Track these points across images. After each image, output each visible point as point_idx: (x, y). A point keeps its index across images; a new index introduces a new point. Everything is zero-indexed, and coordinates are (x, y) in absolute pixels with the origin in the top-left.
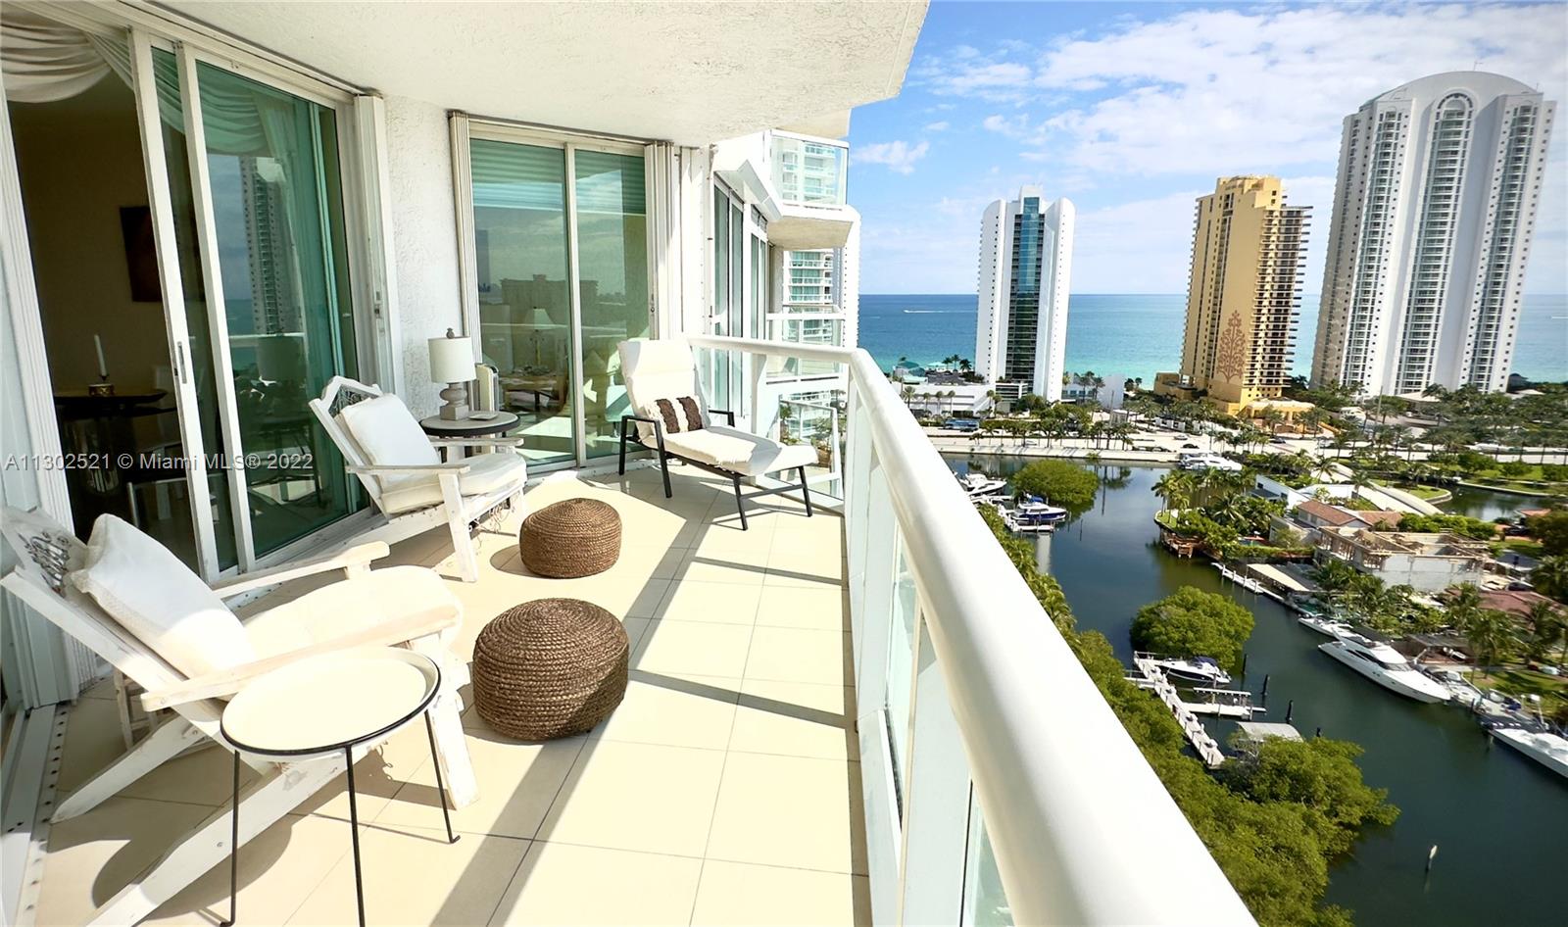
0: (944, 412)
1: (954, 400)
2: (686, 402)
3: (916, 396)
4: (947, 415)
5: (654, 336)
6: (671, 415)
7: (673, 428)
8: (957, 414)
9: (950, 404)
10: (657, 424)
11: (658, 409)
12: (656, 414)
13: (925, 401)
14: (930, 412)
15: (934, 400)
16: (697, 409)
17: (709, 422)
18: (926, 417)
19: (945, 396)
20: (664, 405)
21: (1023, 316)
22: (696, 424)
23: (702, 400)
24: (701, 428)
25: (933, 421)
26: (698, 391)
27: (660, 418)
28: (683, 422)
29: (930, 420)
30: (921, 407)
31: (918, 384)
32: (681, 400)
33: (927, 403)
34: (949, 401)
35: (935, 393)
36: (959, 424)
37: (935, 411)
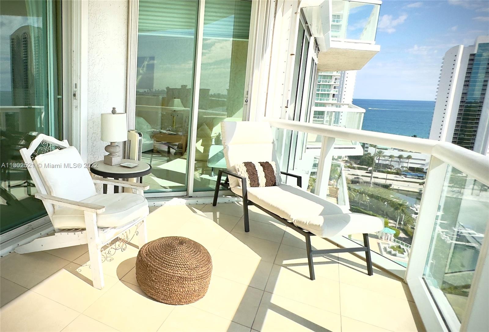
0: (402, 167)
1: (411, 161)
2: (266, 166)
3: (384, 156)
4: (405, 169)
5: (246, 118)
6: (254, 174)
7: (255, 183)
8: (412, 169)
9: (408, 163)
10: (244, 180)
11: (245, 169)
12: (243, 173)
13: (390, 159)
14: (393, 166)
15: (398, 160)
16: (273, 171)
17: (281, 180)
18: (390, 168)
19: (405, 158)
20: (249, 166)
21: (469, 115)
22: (272, 182)
23: (277, 165)
24: (275, 185)
25: (395, 171)
26: (274, 159)
27: (245, 175)
28: (262, 179)
29: (392, 171)
30: (387, 162)
31: (386, 149)
32: (262, 164)
33: (391, 161)
34: (407, 161)
35: (397, 156)
36: (411, 175)
37: (396, 166)
